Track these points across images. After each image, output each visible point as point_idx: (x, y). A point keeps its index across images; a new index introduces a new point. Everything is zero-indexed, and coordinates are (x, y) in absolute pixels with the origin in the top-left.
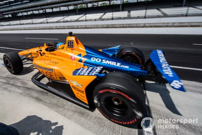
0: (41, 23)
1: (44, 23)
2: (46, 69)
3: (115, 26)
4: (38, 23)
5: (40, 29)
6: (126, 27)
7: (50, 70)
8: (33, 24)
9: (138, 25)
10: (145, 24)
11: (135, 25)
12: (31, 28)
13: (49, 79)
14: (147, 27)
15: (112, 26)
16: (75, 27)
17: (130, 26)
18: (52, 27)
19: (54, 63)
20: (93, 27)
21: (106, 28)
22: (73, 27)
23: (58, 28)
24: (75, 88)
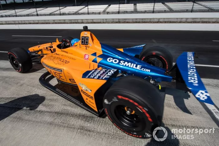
0: (28, 15)
1: (33, 15)
2: (54, 69)
3: (127, 21)
4: (24, 16)
5: (30, 23)
6: (139, 22)
7: (59, 70)
8: (16, 16)
9: (152, 20)
10: (159, 19)
11: (149, 20)
12: (17, 22)
13: (58, 80)
14: (161, 22)
15: (124, 21)
16: (79, 21)
17: (144, 21)
18: (48, 20)
19: (65, 62)
20: (102, 21)
21: (117, 22)
22: (76, 21)
23: (56, 21)
24: (84, 93)
